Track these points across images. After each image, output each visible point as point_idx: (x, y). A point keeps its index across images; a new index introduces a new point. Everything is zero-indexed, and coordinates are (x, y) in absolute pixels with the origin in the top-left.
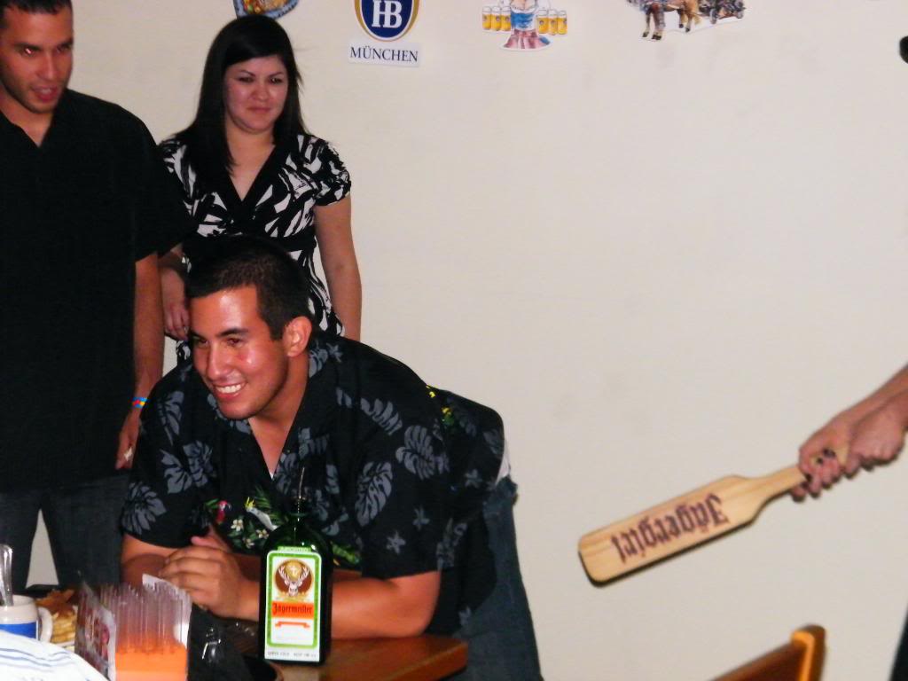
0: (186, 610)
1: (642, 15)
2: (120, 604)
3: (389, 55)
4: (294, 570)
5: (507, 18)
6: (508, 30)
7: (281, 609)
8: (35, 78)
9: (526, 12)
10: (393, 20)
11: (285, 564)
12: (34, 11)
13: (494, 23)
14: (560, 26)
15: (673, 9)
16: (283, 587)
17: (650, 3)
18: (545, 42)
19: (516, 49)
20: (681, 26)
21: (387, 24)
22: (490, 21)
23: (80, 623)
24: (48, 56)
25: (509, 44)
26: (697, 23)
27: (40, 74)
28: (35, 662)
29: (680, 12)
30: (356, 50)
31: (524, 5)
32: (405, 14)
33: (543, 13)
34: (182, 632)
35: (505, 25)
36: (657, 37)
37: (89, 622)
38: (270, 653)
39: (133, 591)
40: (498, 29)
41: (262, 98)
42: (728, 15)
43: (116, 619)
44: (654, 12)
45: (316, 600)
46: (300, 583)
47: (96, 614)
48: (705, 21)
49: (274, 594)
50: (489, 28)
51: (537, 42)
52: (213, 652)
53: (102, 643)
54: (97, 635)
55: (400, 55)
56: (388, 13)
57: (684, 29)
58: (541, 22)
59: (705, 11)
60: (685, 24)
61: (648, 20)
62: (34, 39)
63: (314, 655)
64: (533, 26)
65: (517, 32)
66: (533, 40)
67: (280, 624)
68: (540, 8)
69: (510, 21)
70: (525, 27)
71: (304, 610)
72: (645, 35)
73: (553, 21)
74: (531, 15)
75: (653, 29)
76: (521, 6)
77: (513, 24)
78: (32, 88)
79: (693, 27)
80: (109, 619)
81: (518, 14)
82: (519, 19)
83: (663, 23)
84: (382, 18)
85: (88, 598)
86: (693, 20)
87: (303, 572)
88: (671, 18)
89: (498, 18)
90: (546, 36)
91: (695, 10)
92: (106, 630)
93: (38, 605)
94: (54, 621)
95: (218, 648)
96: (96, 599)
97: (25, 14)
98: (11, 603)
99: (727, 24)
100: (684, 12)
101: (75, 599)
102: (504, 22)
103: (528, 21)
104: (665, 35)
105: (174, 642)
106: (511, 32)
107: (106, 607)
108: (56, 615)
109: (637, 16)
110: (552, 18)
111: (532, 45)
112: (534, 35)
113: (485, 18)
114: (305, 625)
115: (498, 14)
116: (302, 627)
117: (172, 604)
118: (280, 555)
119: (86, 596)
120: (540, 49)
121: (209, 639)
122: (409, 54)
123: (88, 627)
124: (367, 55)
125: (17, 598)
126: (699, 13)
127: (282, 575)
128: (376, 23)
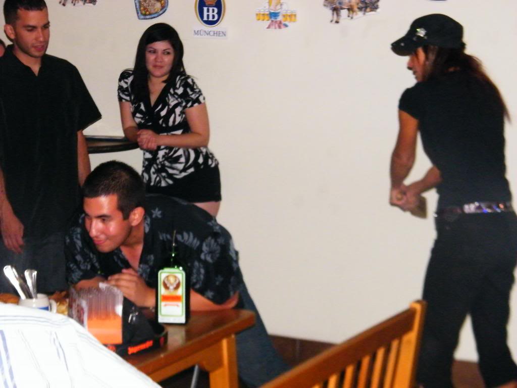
0: (120, 299)
1: (330, 12)
2: (88, 296)
3: (212, 33)
4: (172, 279)
5: (267, 15)
6: (268, 20)
7: (166, 298)
8: (34, 41)
9: (277, 12)
10: (213, 17)
11: (167, 277)
12: (32, 9)
13: (262, 17)
14: (293, 17)
15: (344, 9)
16: (166, 287)
17: (334, 6)
18: (286, 26)
19: (272, 30)
20: (349, 16)
21: (211, 19)
22: (260, 16)
23: (70, 306)
24: (40, 30)
25: (269, 27)
26: (356, 14)
27: (36, 39)
28: (52, 323)
29: (349, 9)
30: (196, 31)
31: (275, 8)
32: (219, 13)
33: (285, 12)
34: (119, 309)
35: (267, 18)
36: (337, 22)
37: (74, 306)
38: (161, 320)
39: (95, 291)
40: (263, 20)
41: (159, 61)
42: (371, 11)
43: (87, 303)
44: (336, 10)
45: (183, 294)
46: (175, 286)
47: (77, 302)
48: (360, 14)
49: (162, 291)
50: (259, 20)
51: (282, 26)
52: (134, 319)
53: (81, 315)
54: (78, 311)
55: (217, 34)
56: (211, 13)
57: (350, 18)
58: (284, 16)
59: (360, 9)
60: (351, 15)
61: (333, 14)
62: (32, 23)
63: (182, 320)
64: (280, 18)
65: (272, 21)
66: (280, 25)
67: (165, 305)
68: (283, 9)
69: (269, 16)
70: (276, 19)
71: (177, 298)
72: (331, 21)
73: (290, 16)
74: (279, 13)
75: (335, 18)
76: (274, 9)
77: (271, 17)
78: (33, 46)
79: (355, 17)
80: (84, 304)
81: (273, 13)
82: (273, 15)
83: (340, 15)
84: (208, 16)
85: (74, 295)
86: (355, 14)
87: (176, 280)
88: (344, 13)
89: (263, 15)
90: (287, 23)
91: (356, 9)
92: (82, 309)
93: (49, 299)
94: (58, 306)
95: (137, 316)
96: (77, 295)
97: (27, 11)
98: (36, 297)
99: (371, 15)
100: (350, 9)
101: (67, 296)
102: (266, 16)
103: (278, 16)
104: (342, 20)
105: (115, 314)
106: (269, 22)
107: (83, 298)
108: (58, 304)
109: (328, 12)
110: (289, 14)
111: (280, 27)
112: (280, 22)
113: (257, 15)
114: (178, 306)
115: (263, 13)
116: (176, 307)
117: (114, 296)
118: (165, 272)
119: (72, 294)
120: (284, 30)
121: (132, 313)
122: (221, 33)
123: (74, 308)
124: (202, 34)
125: (39, 295)
126: (358, 10)
127: (166, 282)
128: (205, 18)
